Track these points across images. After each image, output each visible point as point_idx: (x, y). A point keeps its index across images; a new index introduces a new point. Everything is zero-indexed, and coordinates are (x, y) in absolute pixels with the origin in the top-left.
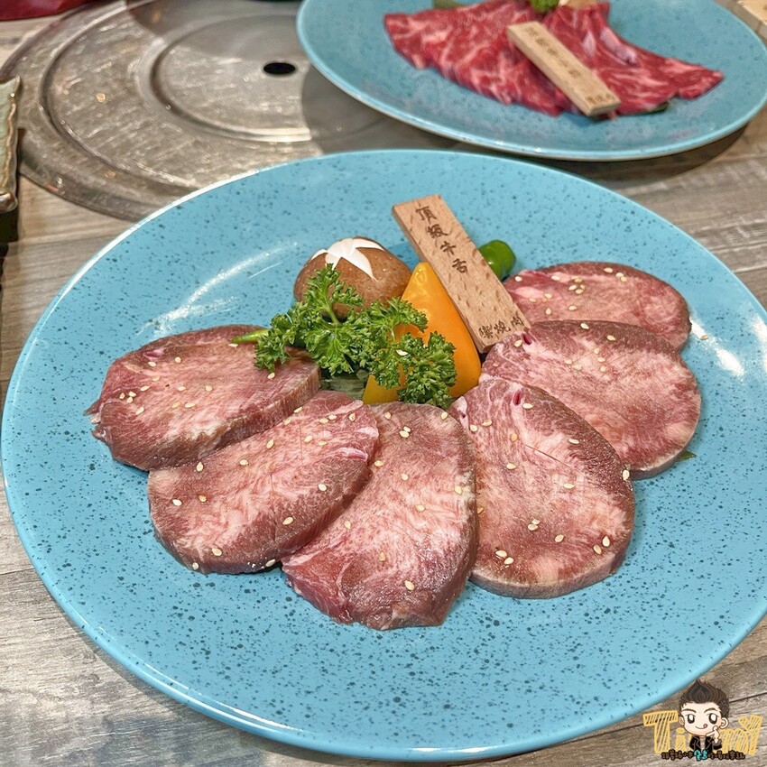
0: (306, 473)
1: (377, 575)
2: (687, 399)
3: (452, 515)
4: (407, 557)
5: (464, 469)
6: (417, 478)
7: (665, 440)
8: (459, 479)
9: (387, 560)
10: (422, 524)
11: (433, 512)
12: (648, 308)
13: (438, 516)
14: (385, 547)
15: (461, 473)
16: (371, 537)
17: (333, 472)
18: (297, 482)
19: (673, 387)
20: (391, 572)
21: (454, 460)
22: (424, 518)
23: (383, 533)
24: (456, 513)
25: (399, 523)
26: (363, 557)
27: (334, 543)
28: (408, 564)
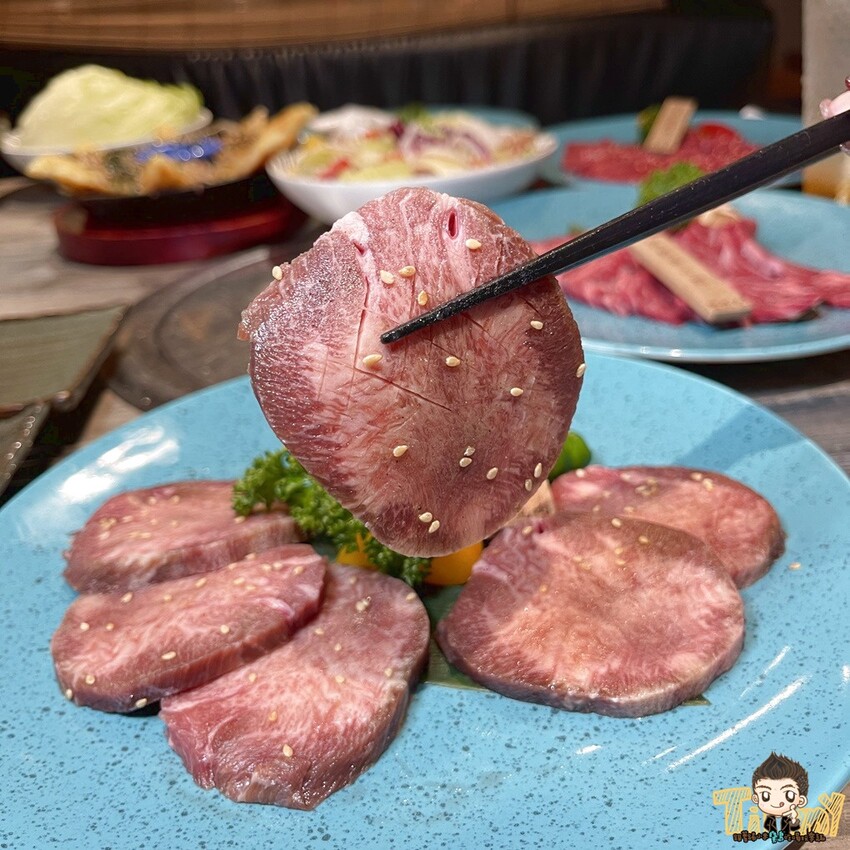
0: (217, 613)
1: (258, 734)
2: (720, 628)
3: (371, 695)
4: (301, 723)
5: (406, 654)
6: (350, 652)
7: (662, 670)
8: (397, 663)
9: (276, 721)
10: (334, 696)
11: (353, 687)
12: (726, 520)
13: (355, 692)
14: (281, 709)
15: (401, 657)
16: (272, 696)
17: (247, 617)
18: (203, 620)
19: (706, 611)
20: (275, 734)
21: (400, 643)
22: (339, 690)
23: (287, 695)
24: (377, 695)
25: (309, 689)
26: (252, 713)
27: (228, 692)
28: (298, 731)
